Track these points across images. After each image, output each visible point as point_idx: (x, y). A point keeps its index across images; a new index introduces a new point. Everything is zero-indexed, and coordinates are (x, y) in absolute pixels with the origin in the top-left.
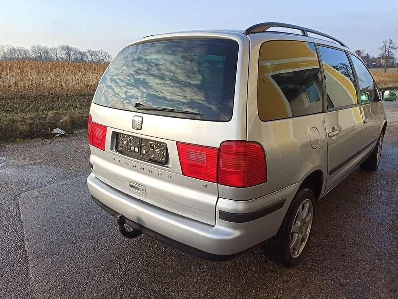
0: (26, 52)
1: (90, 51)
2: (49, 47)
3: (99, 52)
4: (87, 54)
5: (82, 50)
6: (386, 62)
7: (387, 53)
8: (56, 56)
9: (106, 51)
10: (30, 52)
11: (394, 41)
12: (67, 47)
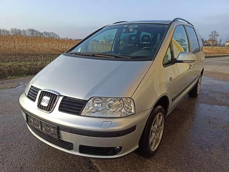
0: (7, 32)
1: (46, 32)
2: (22, 29)
3: (51, 33)
4: (44, 34)
5: (41, 32)
6: (213, 43)
7: (213, 38)
8: (26, 35)
9: (54, 32)
10: (10, 32)
11: (217, 32)
12: (32, 29)
